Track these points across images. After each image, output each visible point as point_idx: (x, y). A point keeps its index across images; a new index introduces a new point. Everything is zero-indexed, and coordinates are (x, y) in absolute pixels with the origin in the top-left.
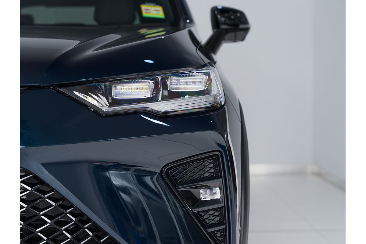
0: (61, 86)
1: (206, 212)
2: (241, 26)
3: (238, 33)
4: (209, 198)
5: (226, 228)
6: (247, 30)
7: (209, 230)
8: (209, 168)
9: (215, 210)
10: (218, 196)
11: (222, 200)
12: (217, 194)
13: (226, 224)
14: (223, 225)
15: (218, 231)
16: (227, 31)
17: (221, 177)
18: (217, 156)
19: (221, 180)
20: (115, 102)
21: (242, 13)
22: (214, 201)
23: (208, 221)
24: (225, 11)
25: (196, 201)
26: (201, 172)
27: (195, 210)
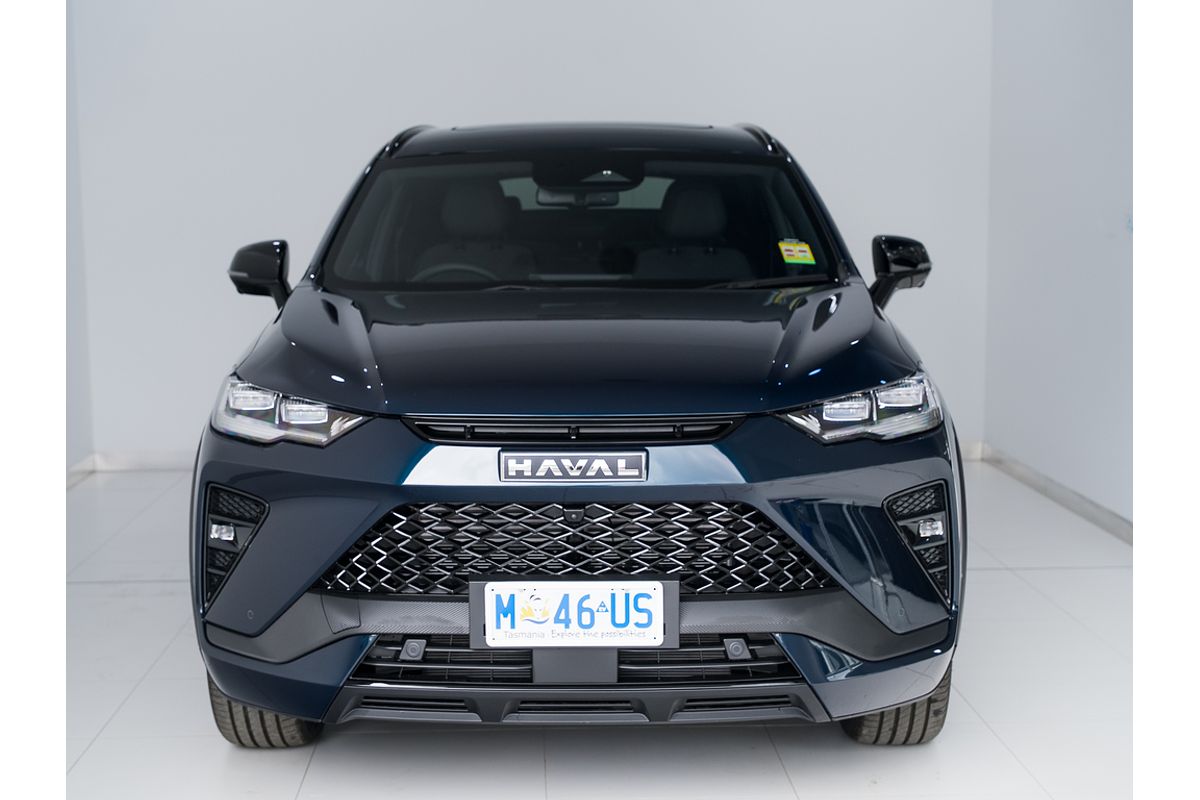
0: (780, 412)
1: (927, 550)
2: (921, 266)
3: (915, 277)
4: (928, 534)
5: (948, 569)
6: (927, 271)
7: (930, 571)
8: (929, 498)
9: (937, 547)
10: (940, 532)
11: (945, 536)
12: (939, 529)
13: (948, 564)
14: (944, 565)
15: (940, 572)
16: (900, 276)
17: (945, 509)
18: (941, 484)
19: (944, 513)
20: (827, 426)
21: (919, 245)
22: (934, 538)
23: (928, 561)
24: (893, 243)
25: (915, 539)
26: (922, 505)
27: (916, 548)
